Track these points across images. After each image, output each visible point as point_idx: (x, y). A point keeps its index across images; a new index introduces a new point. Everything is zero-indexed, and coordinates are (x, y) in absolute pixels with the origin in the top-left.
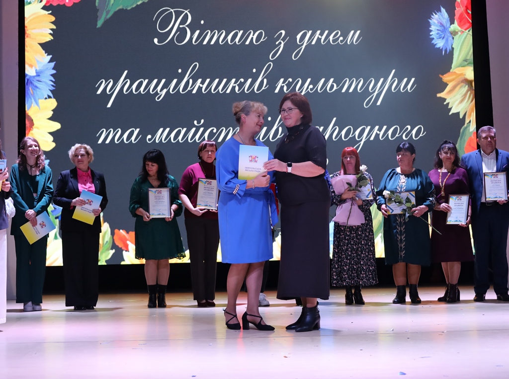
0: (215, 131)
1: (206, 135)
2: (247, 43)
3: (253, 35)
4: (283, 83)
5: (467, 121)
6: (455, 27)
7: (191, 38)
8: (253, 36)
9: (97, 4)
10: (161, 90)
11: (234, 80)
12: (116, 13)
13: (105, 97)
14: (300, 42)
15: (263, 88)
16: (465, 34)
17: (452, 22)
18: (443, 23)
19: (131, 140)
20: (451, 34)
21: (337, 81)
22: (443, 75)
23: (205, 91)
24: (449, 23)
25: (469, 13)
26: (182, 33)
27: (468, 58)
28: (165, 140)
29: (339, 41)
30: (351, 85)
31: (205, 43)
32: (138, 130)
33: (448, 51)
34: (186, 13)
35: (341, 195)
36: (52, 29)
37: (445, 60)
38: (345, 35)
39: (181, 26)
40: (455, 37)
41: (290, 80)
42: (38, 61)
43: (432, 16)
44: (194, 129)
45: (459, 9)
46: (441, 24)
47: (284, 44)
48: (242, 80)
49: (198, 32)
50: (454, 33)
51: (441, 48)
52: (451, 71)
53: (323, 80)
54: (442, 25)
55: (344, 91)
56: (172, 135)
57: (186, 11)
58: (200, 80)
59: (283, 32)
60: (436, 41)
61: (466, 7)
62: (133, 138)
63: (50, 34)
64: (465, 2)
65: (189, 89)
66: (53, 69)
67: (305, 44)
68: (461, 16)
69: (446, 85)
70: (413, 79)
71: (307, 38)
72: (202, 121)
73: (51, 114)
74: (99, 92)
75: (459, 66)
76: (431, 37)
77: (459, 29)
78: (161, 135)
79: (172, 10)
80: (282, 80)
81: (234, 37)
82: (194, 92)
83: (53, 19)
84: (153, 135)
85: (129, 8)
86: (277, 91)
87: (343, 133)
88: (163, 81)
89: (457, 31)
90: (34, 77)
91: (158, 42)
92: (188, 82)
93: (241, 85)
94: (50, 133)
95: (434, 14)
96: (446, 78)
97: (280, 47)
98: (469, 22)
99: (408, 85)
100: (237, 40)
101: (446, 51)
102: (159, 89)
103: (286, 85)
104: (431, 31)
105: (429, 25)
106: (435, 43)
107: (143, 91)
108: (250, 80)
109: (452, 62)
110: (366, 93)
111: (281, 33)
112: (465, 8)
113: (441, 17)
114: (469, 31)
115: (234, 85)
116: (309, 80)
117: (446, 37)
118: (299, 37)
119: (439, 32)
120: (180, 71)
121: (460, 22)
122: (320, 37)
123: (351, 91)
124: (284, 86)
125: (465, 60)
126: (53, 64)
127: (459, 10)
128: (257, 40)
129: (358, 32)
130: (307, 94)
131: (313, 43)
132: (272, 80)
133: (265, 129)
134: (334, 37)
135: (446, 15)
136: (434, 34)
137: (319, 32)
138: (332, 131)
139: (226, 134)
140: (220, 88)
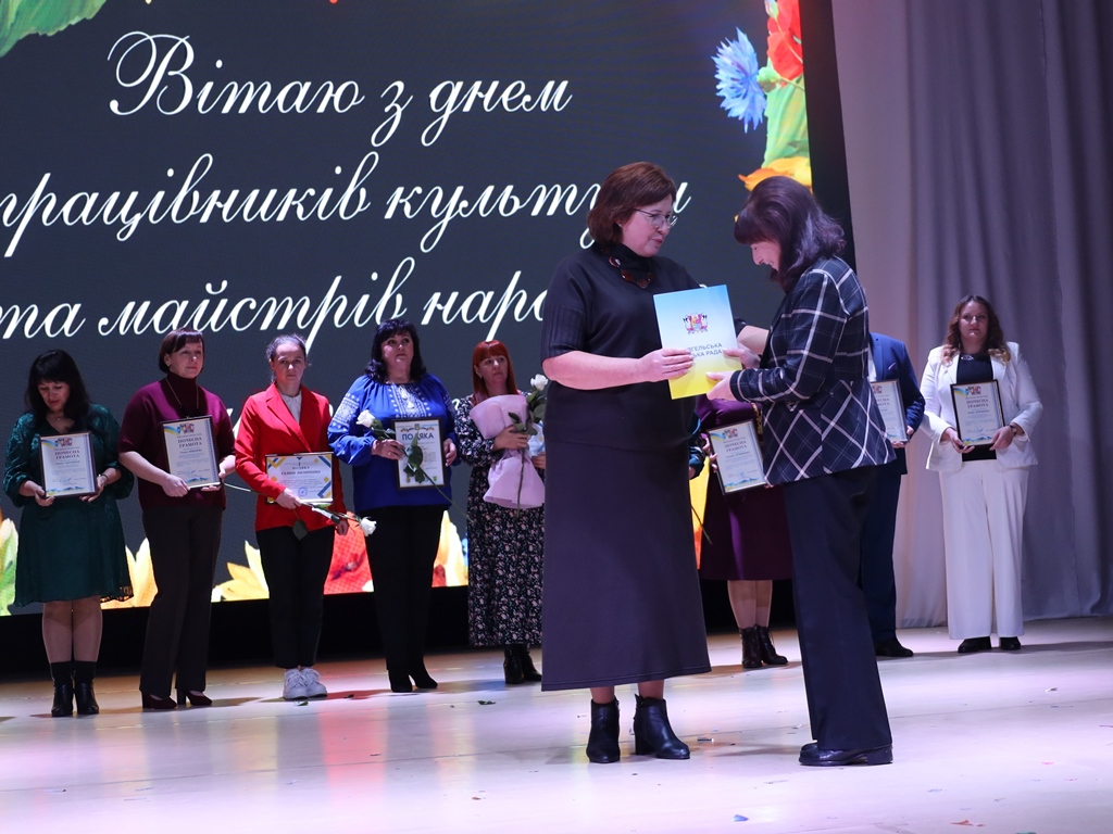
0: (253, 306)
1: (234, 315)
2: (321, 109)
3: (334, 92)
4: (403, 196)
6: (769, 72)
7: (195, 100)
8: (334, 95)
10: (130, 216)
11: (292, 192)
12: (21, 44)
14: (437, 107)
15: (359, 209)
16: (790, 87)
17: (762, 63)
18: (742, 64)
19: (63, 331)
20: (762, 87)
21: (521, 192)
22: (746, 175)
23: (228, 217)
24: (756, 64)
25: (796, 43)
26: (173, 88)
27: (798, 138)
28: (139, 329)
29: (523, 104)
30: (552, 200)
31: (226, 110)
32: (77, 307)
33: (756, 124)
34: (183, 44)
35: (494, 439)
37: (750, 142)
38: (535, 91)
39: (171, 73)
40: (768, 95)
41: (419, 190)
43: (720, 50)
44: (205, 303)
45: (776, 33)
46: (739, 66)
47: (403, 112)
48: (312, 192)
49: (209, 86)
50: (767, 86)
51: (740, 118)
52: (764, 166)
53: (490, 190)
54: (741, 69)
55: (535, 212)
56: (157, 317)
57: (182, 41)
58: (216, 194)
59: (400, 85)
60: (729, 104)
61: (790, 29)
62: (67, 326)
64: (789, 20)
65: (192, 213)
67: (449, 112)
68: (781, 47)
70: (684, 186)
71: (453, 98)
72: (224, 284)
75: (779, 157)
76: (718, 94)
77: (778, 76)
78: (132, 317)
79: (150, 38)
80: (400, 191)
81: (291, 98)
82: (204, 219)
84: (113, 317)
85: (51, 34)
86: (389, 215)
87: (538, 303)
88: (134, 195)
89: (772, 81)
91: (120, 109)
92: (189, 198)
93: (310, 203)
95: (724, 45)
97: (394, 119)
98: (798, 63)
100: (298, 102)
101: (751, 123)
102: (125, 214)
103: (409, 201)
104: (718, 81)
105: (715, 70)
106: (728, 108)
107: (88, 220)
108: (329, 192)
109: (764, 147)
111: (396, 88)
112: (788, 32)
113: (739, 53)
114: (798, 82)
115: (294, 203)
116: (459, 190)
117: (750, 94)
118: (434, 95)
119: (736, 83)
120: (170, 173)
121: (780, 61)
122: (481, 95)
123: (551, 212)
124: (404, 204)
125: (792, 144)
127: (775, 38)
128: (343, 103)
129: (564, 85)
130: (456, 220)
131: (467, 108)
132: (379, 190)
133: (365, 299)
134: (510, 96)
135: (749, 47)
136: (724, 86)
137: (478, 84)
138: (512, 300)
139: (278, 313)
140: (263, 209)
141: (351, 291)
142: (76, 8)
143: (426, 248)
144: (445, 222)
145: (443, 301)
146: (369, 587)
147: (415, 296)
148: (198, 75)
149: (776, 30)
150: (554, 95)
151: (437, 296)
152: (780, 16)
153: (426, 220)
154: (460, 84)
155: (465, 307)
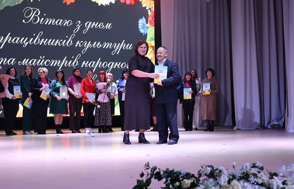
0: (49, 61)
1: (45, 63)
2: (64, 25)
4: (79, 43)
6: (148, 25)
7: (40, 21)
8: (67, 22)
10: (26, 42)
11: (58, 40)
14: (86, 26)
15: (71, 44)
17: (147, 23)
19: (11, 64)
20: (147, 27)
21: (101, 43)
23: (45, 44)
24: (146, 23)
25: (153, 20)
26: (36, 19)
27: (153, 37)
29: (103, 27)
30: (107, 45)
31: (46, 23)
32: (14, 59)
33: (145, 34)
35: (101, 90)
37: (144, 37)
38: (105, 25)
39: (35, 16)
40: (148, 29)
41: (82, 42)
43: (139, 20)
44: (40, 60)
47: (80, 27)
48: (62, 40)
49: (43, 19)
50: (148, 27)
51: (142, 33)
53: (96, 43)
54: (143, 24)
55: (104, 47)
56: (30, 62)
57: (38, 10)
58: (43, 39)
59: (80, 22)
62: (12, 62)
64: (152, 16)
65: (38, 43)
67: (89, 27)
68: (150, 21)
70: (131, 45)
72: (44, 57)
75: (149, 41)
77: (150, 26)
78: (25, 62)
79: (32, 9)
80: (79, 41)
81: (59, 22)
82: (40, 44)
84: (21, 62)
85: (12, 6)
86: (76, 46)
87: (103, 64)
88: (27, 38)
91: (25, 22)
92: (38, 40)
93: (61, 43)
97: (78, 28)
98: (153, 24)
99: (129, 47)
100: (60, 23)
101: (144, 34)
102: (25, 42)
104: (139, 26)
105: (138, 24)
106: (140, 31)
107: (17, 42)
108: (65, 41)
109: (146, 39)
110: (113, 49)
111: (79, 22)
112: (152, 18)
113: (143, 21)
114: (153, 27)
115: (58, 42)
116: (90, 42)
118: (86, 24)
119: (142, 26)
120: (34, 35)
121: (150, 23)
122: (95, 25)
123: (107, 48)
125: (152, 38)
127: (150, 19)
128: (69, 24)
129: (110, 24)
130: (89, 48)
131: (92, 27)
132: (75, 41)
133: (71, 61)
134: (101, 25)
135: (145, 20)
136: (140, 27)
137: (94, 23)
138: (99, 63)
139: (54, 63)
140: (52, 43)
141: (68, 60)
142: (17, 1)
143: (83, 52)
144: (87, 48)
145: (86, 63)
146: (69, 115)
147: (80, 62)
148: (41, 17)
150: (108, 26)
151: (84, 62)
152: (151, 15)
153: (83, 47)
154: (91, 22)
155: (90, 64)
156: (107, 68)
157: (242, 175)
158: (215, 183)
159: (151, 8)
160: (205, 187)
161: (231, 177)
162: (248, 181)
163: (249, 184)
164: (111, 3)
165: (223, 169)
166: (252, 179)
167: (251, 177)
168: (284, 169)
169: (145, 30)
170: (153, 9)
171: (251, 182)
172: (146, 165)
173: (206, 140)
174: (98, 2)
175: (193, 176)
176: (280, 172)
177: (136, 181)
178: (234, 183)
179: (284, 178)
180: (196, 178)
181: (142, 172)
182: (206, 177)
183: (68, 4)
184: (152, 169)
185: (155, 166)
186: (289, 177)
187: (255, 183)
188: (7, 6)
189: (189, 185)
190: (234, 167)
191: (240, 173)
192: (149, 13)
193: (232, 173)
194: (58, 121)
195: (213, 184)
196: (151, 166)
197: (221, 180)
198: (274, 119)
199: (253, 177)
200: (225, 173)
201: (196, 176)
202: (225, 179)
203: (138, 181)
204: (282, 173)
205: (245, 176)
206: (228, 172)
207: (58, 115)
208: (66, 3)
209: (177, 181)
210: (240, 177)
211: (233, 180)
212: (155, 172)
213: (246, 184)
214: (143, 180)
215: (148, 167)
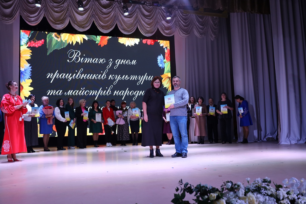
0: (88, 91)
1: (85, 93)
2: (99, 63)
5: (169, 90)
6: (165, 60)
7: (80, 60)
8: (101, 61)
9: (47, 47)
11: (95, 75)
13: (50, 79)
15: (105, 78)
17: (164, 59)
21: (129, 76)
23: (85, 78)
25: (169, 56)
26: (77, 58)
29: (129, 63)
30: (133, 78)
31: (85, 62)
32: (62, 91)
36: (30, 55)
37: (162, 71)
38: (131, 61)
39: (77, 56)
41: (114, 75)
42: (25, 66)
43: (158, 57)
44: (81, 91)
47: (112, 64)
48: (98, 75)
49: (83, 58)
50: (165, 62)
52: (164, 74)
53: (124, 76)
54: (161, 60)
55: (131, 79)
56: (74, 93)
57: (79, 51)
58: (83, 75)
59: (111, 60)
62: (60, 93)
63: (30, 57)
64: (168, 53)
65: (79, 77)
66: (31, 69)
67: (118, 64)
68: (167, 57)
69: (163, 78)
70: (152, 76)
71: (119, 62)
72: (84, 88)
73: (30, 84)
74: (48, 77)
75: (166, 73)
78: (70, 93)
79: (74, 51)
80: (111, 75)
82: (81, 78)
83: (31, 51)
85: (59, 49)
86: (109, 79)
87: (131, 93)
88: (71, 74)
90: (23, 71)
91: (69, 61)
92: (79, 75)
93: (97, 77)
94: (29, 91)
96: (162, 76)
97: (110, 65)
98: (169, 59)
100: (96, 61)
101: (162, 68)
102: (69, 77)
105: (157, 60)
106: (159, 65)
107: (64, 78)
108: (100, 75)
109: (164, 71)
110: (138, 80)
114: (169, 62)
115: (95, 77)
116: (120, 76)
118: (116, 61)
120: (76, 71)
121: (167, 59)
122: (123, 62)
124: (111, 77)
125: (168, 71)
126: (31, 67)
127: (166, 55)
128: (103, 62)
129: (135, 61)
130: (119, 80)
131: (121, 64)
132: (108, 75)
133: (105, 91)
134: (127, 62)
135: (162, 57)
136: (159, 62)
137: (123, 60)
138: (127, 92)
139: (92, 93)
140: (90, 77)
141: (103, 90)
142: (63, 46)
143: (114, 84)
144: (117, 80)
145: (117, 92)
146: (104, 134)
147: (113, 91)
148: (81, 57)
149: (166, 54)
150: (134, 62)
151: (116, 91)
153: (114, 80)
154: (120, 60)
155: (120, 93)
156: (134, 96)
157: (255, 188)
158: (235, 195)
159: (167, 47)
160: (227, 198)
161: (247, 190)
162: (260, 193)
163: (261, 195)
164: (135, 44)
165: (240, 184)
166: (263, 191)
167: (262, 189)
168: (287, 182)
169: (163, 64)
170: (169, 48)
171: (263, 194)
172: (180, 182)
173: (216, 153)
174: (125, 43)
175: (217, 190)
176: (284, 184)
177: (174, 195)
178: (250, 195)
179: (287, 189)
180: (220, 191)
181: (177, 187)
182: (227, 191)
183: (102, 46)
184: (185, 185)
185: (187, 183)
186: (291, 188)
187: (266, 195)
188: (55, 49)
189: (215, 198)
190: (248, 182)
191: (254, 187)
192: (166, 51)
193: (247, 186)
194: (95, 139)
195: (234, 196)
196: (184, 183)
197: (239, 193)
198: (268, 134)
199: (264, 190)
200: (242, 187)
201: (219, 190)
202: (242, 192)
203: (175, 195)
204: (285, 185)
205: (257, 189)
206: (244, 186)
207: (95, 134)
208: (101, 45)
209: (206, 195)
210: (254, 190)
211: (248, 193)
212: (187, 187)
213: (259, 195)
214: (179, 194)
215: (181, 183)
